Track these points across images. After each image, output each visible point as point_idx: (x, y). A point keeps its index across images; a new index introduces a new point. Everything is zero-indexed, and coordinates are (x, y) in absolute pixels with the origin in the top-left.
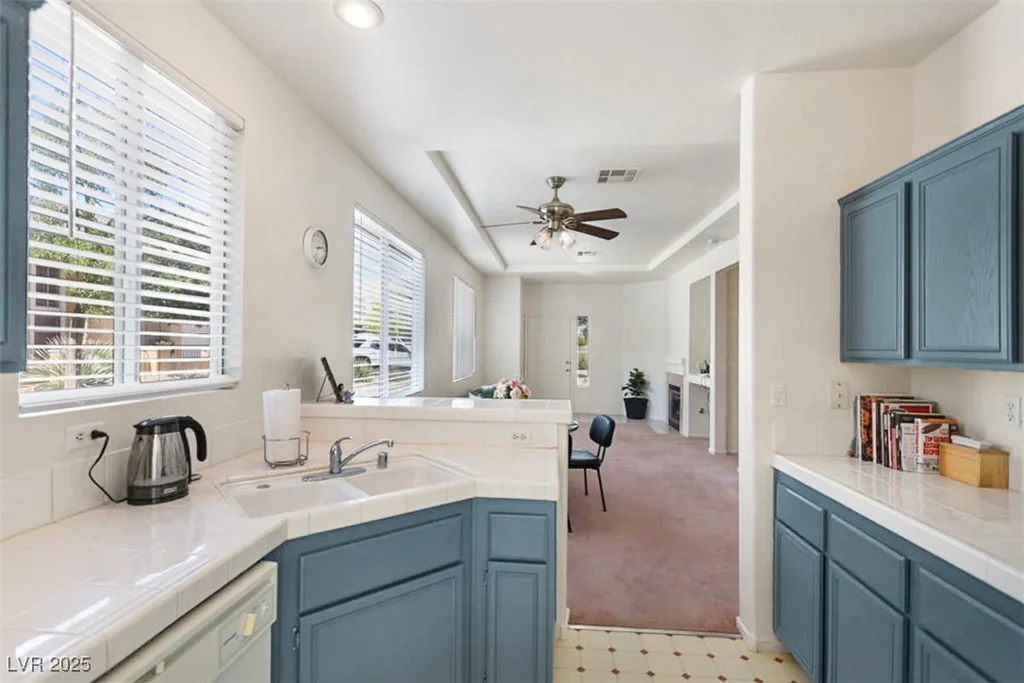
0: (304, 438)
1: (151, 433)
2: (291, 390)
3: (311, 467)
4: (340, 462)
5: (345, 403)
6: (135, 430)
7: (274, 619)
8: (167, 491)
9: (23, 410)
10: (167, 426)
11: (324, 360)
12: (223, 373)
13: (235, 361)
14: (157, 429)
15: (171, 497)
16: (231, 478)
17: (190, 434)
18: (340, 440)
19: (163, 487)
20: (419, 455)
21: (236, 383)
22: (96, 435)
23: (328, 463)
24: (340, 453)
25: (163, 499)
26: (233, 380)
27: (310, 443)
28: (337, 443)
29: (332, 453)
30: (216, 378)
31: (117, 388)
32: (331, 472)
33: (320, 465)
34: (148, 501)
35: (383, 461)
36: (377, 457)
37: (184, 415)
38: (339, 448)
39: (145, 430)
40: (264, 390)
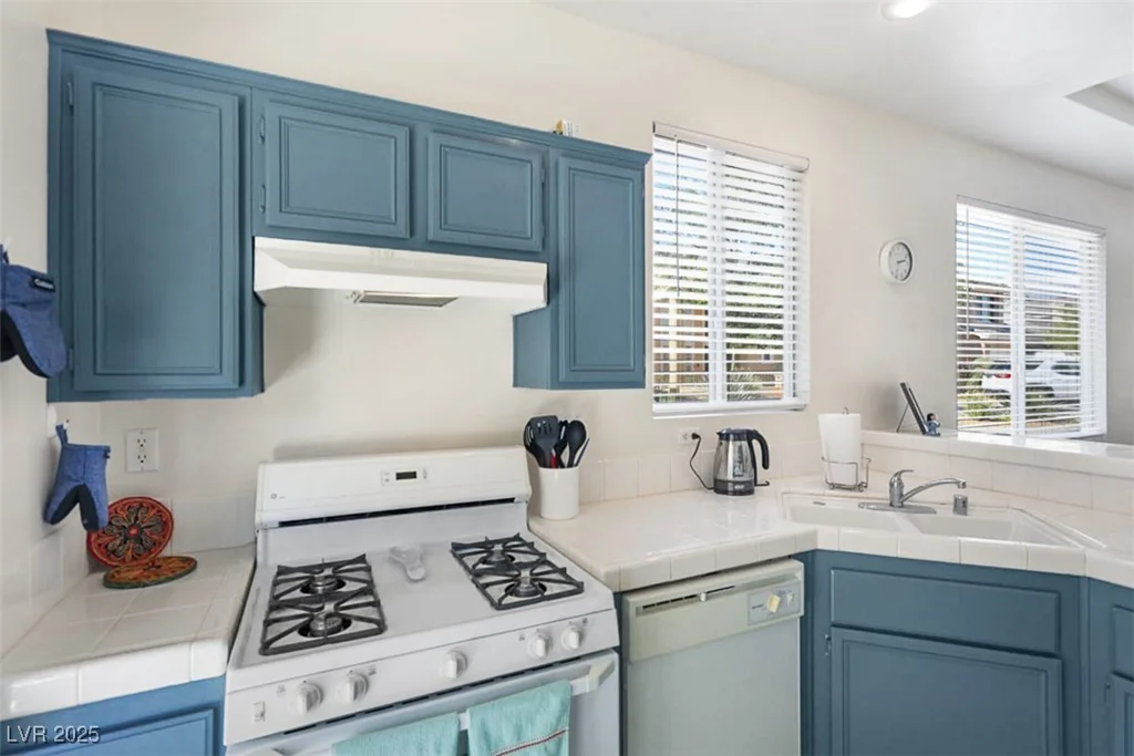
0: (865, 463)
1: (728, 439)
2: (851, 415)
3: (870, 495)
4: (901, 495)
5: (929, 435)
6: (718, 436)
7: (802, 613)
8: (737, 487)
9: (655, 414)
10: (739, 435)
11: (903, 385)
12: (794, 396)
13: (804, 385)
14: (731, 437)
15: (740, 493)
16: (792, 489)
17: (756, 443)
18: (901, 472)
19: (735, 483)
20: (1022, 511)
21: (805, 406)
22: (695, 436)
23: (888, 495)
24: (901, 485)
25: (735, 493)
26: (803, 403)
27: (870, 472)
28: (898, 474)
29: (892, 485)
30: (788, 400)
31: (711, 404)
32: (891, 505)
33: (880, 496)
34: (726, 492)
35: (961, 506)
36: (952, 500)
37: (751, 428)
38: (899, 479)
39: (724, 437)
40: (821, 412)
